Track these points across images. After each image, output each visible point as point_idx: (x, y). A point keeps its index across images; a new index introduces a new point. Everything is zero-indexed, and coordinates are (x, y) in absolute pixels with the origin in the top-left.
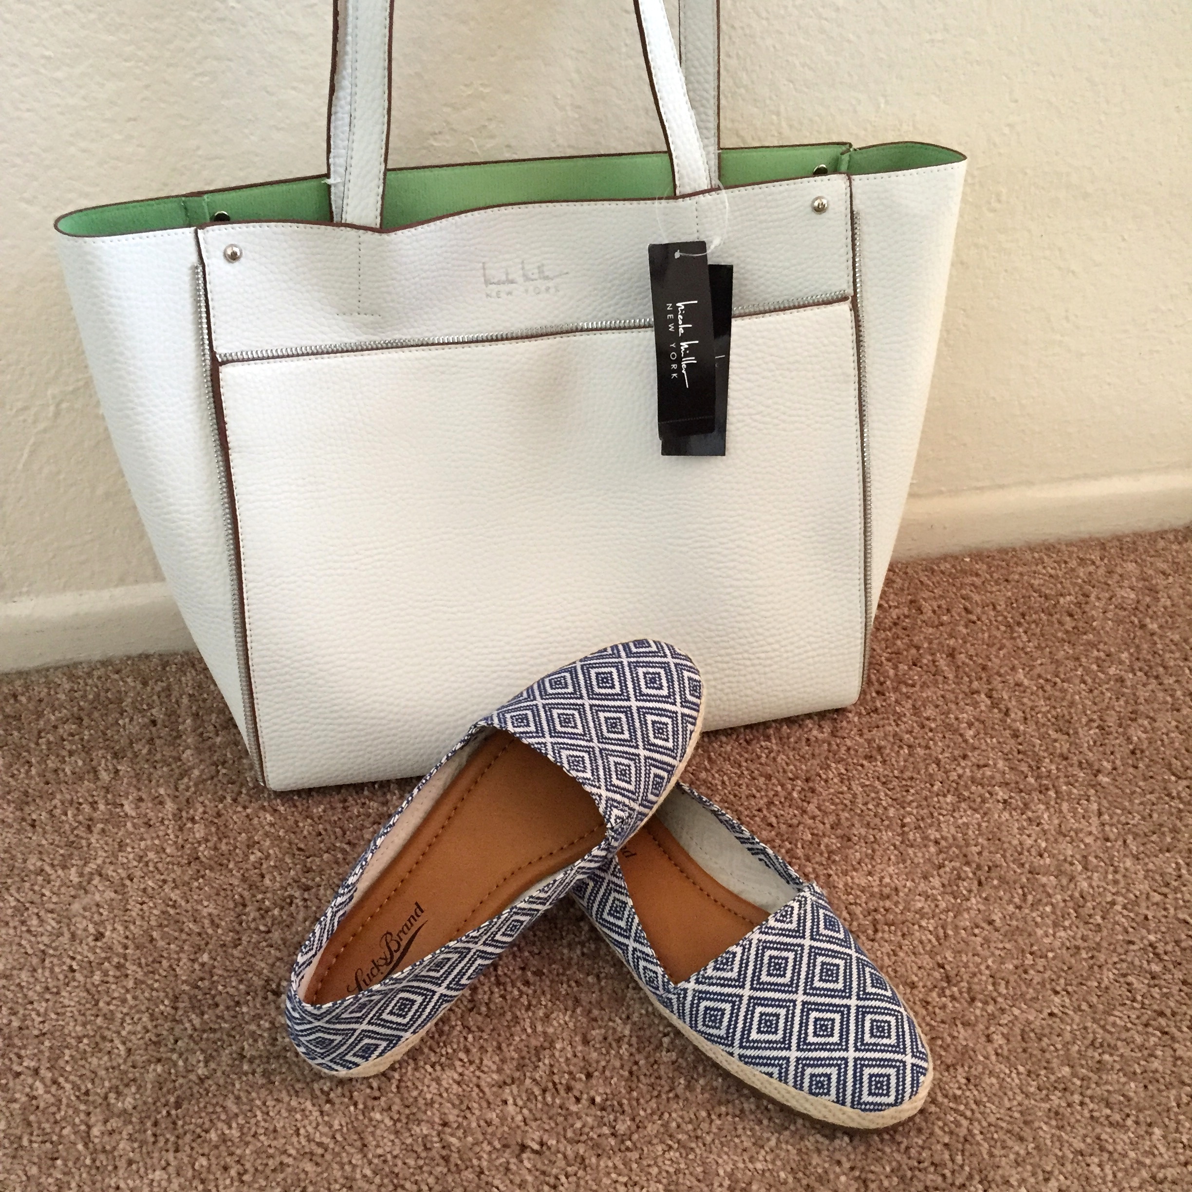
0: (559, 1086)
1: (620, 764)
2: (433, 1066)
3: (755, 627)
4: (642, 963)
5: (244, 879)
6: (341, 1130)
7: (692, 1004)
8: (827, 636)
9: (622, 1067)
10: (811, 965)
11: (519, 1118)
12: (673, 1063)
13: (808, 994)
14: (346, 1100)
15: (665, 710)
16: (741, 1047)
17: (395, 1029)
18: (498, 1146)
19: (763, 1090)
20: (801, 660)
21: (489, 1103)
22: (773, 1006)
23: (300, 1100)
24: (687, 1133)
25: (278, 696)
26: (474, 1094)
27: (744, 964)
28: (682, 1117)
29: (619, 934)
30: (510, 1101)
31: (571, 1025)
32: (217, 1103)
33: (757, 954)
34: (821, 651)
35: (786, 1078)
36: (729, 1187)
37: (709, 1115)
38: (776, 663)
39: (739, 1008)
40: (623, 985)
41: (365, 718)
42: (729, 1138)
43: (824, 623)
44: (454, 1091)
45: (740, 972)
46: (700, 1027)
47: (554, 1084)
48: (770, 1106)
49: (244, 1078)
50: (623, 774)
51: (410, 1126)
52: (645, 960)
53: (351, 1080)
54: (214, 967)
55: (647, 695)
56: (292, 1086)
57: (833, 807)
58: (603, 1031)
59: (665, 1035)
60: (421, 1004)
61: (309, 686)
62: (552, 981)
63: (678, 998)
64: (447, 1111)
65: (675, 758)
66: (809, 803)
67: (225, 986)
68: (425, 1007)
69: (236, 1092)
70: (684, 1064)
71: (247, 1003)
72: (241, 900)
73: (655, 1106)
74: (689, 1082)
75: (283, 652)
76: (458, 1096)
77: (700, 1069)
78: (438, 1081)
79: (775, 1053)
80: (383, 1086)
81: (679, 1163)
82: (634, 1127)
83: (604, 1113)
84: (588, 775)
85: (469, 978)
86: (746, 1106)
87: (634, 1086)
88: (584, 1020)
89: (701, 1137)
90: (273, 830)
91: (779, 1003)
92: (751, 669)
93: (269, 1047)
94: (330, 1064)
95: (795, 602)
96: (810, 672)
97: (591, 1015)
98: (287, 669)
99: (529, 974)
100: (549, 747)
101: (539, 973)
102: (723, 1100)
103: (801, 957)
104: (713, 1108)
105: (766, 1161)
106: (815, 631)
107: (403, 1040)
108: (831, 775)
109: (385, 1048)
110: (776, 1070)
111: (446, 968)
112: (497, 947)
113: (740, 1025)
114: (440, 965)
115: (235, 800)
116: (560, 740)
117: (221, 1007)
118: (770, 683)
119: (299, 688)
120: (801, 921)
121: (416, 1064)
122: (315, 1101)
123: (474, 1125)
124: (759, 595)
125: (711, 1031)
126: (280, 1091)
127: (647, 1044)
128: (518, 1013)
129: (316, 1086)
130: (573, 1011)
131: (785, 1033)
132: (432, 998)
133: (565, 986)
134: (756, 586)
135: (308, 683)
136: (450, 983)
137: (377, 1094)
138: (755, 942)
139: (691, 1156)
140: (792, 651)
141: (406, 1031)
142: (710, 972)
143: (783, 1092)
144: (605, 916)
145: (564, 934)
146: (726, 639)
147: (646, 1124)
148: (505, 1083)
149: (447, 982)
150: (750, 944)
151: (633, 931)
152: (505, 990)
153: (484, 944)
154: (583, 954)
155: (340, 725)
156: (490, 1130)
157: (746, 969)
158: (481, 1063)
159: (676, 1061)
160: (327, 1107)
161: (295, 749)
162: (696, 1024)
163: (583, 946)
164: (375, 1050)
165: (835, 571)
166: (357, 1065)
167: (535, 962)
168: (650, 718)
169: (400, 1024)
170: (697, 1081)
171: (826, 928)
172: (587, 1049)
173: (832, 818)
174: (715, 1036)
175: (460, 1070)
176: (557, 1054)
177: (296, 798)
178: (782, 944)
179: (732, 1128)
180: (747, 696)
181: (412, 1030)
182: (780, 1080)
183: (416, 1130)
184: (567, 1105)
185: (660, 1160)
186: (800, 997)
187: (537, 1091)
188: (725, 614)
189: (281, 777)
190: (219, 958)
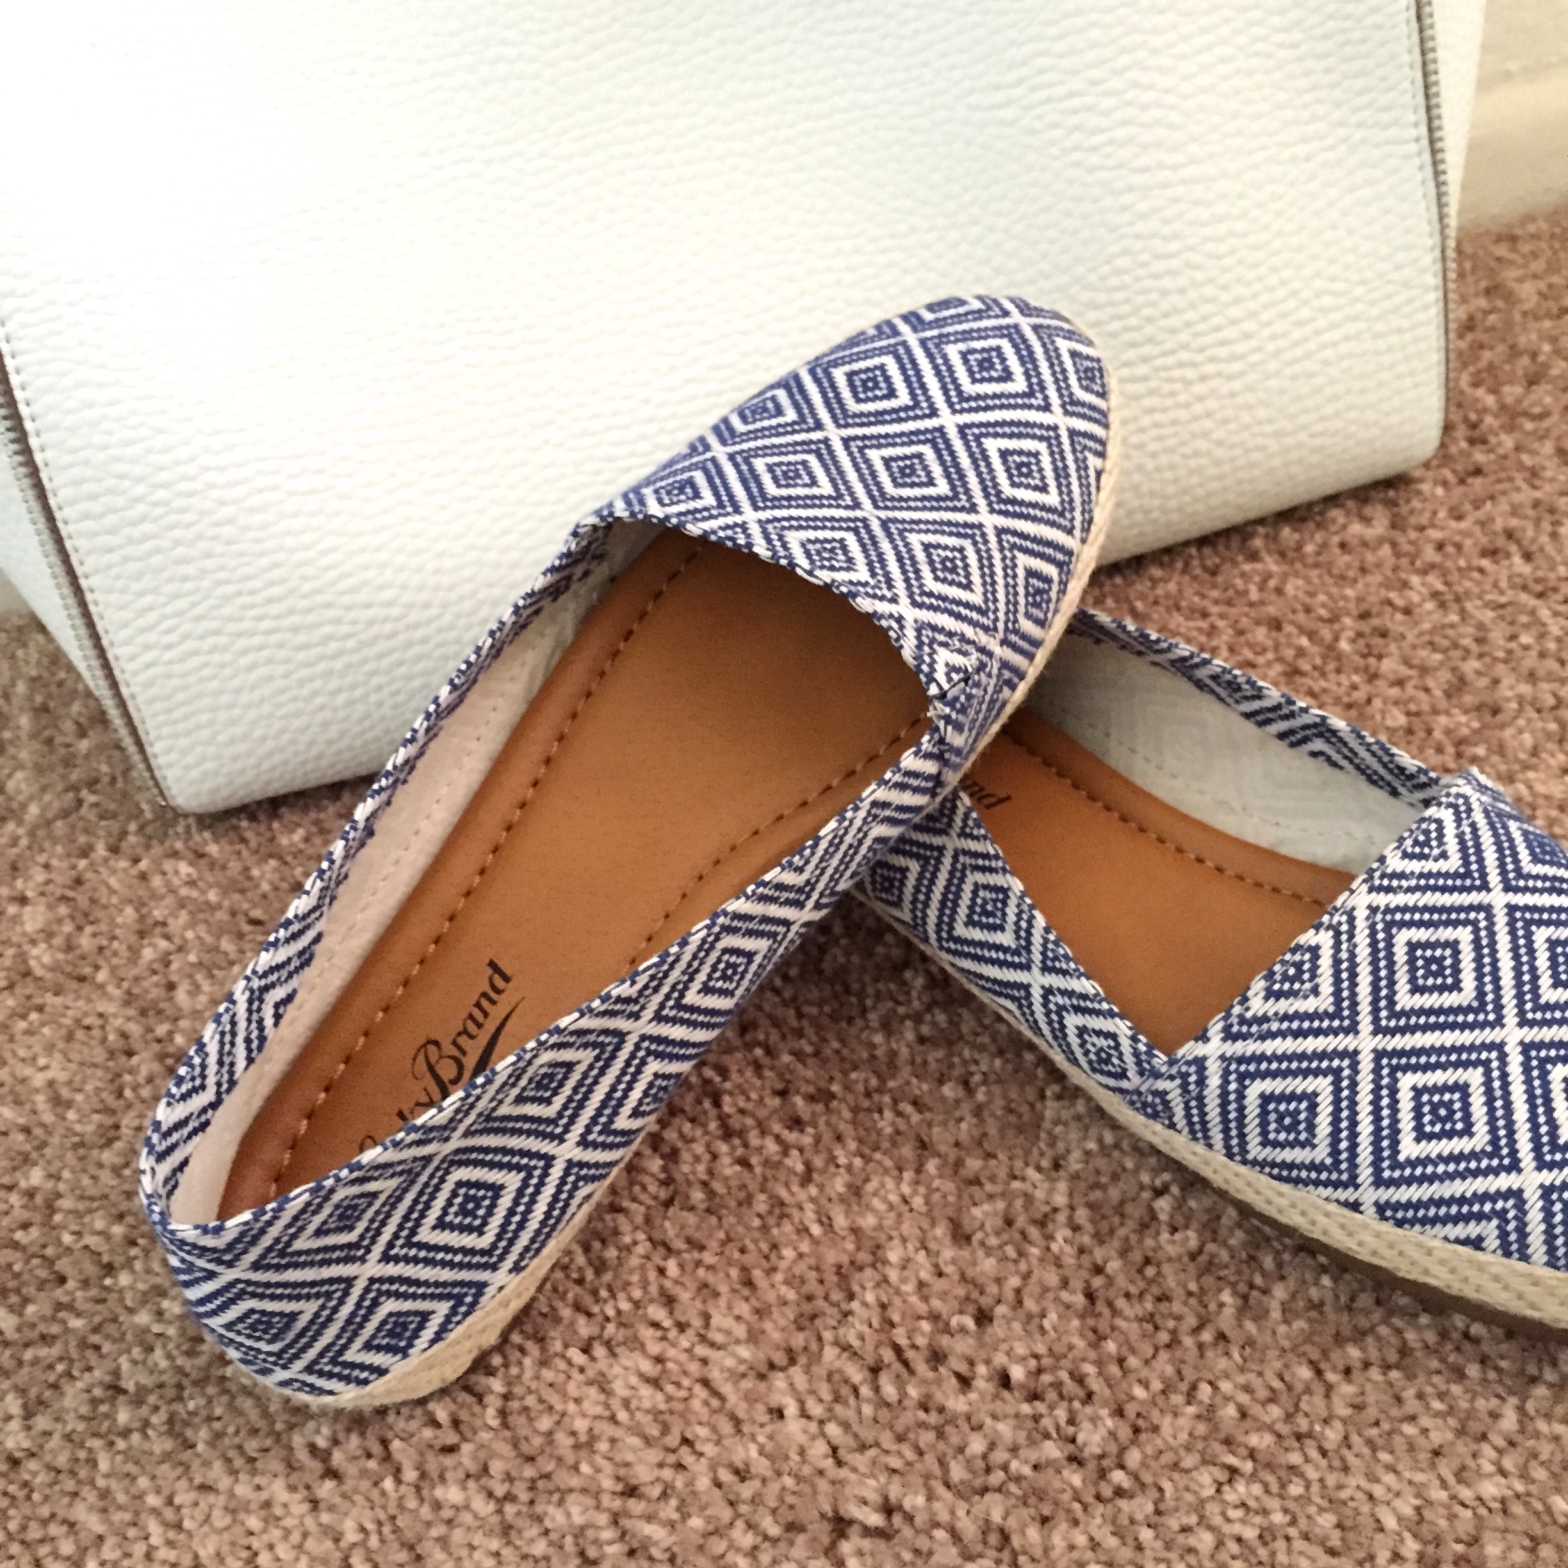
0: (910, 1354)
1: (938, 546)
2: (586, 1350)
3: (1196, 284)
4: (1072, 1021)
5: (129, 999)
6: (364, 1543)
7: (1224, 1094)
8: (1359, 291)
9: (1065, 1283)
10: (1523, 952)
11: (820, 1449)
12: (1193, 1256)
13: (1532, 1024)
14: (372, 1464)
15: (1027, 424)
16: (1379, 1182)
17: (461, 1266)
18: (774, 1531)
19: (1456, 1287)
20: (1309, 356)
21: (737, 1422)
22: (1444, 1067)
23: (258, 1480)
24: (1270, 1428)
25: (139, 576)
26: (696, 1404)
27: (1344, 972)
28: (1247, 1389)
29: (1002, 964)
30: (791, 1409)
31: (918, 1202)
32: (53, 1516)
33: (1374, 944)
34: (1351, 328)
35: (1523, 1246)
36: (1421, 1558)
37: (1319, 1373)
38: (1253, 366)
39: (1354, 1085)
40: (1031, 1093)
41: (348, 608)
42: (1386, 1426)
43: (1350, 258)
44: (647, 1404)
45: (1337, 994)
46: (1255, 1150)
47: (898, 1350)
48: (1477, 1329)
49: (121, 1444)
50: (948, 569)
51: (539, 1509)
52: (1078, 1009)
53: (382, 1412)
54: (59, 1196)
55: (978, 397)
56: (240, 1447)
57: (1438, 657)
58: (1000, 1205)
59: (1159, 1193)
60: (520, 1192)
61: (203, 545)
62: (855, 1110)
63: (1184, 1087)
64: (629, 1457)
65: (1070, 532)
66: (1380, 657)
67: (78, 1234)
68: (533, 1201)
69: (101, 1483)
70: (1224, 1255)
71: (129, 1264)
72: (121, 1043)
73: (1169, 1370)
74: (1245, 1298)
75: (122, 468)
76: (656, 1414)
77: (1268, 1262)
78: (602, 1384)
79: (1480, 1185)
80: (464, 1415)
81: (1265, 1512)
82: (1125, 1433)
83: (1041, 1407)
84: (862, 573)
85: (636, 1113)
86: (1411, 1336)
87: (1103, 1326)
88: (949, 1186)
89: (1310, 1435)
90: (194, 894)
91: (1460, 1056)
92: (1199, 389)
93: (180, 1361)
94: (311, 1379)
95: (1278, 214)
96: (1332, 382)
97: (963, 1172)
98: (141, 508)
99: (799, 1101)
100: (755, 530)
101: (823, 1096)
102: (1346, 1331)
103: (1492, 934)
104: (1325, 1354)
105: (1503, 1473)
106: (1333, 279)
107: (490, 1291)
108: (1416, 598)
109: (448, 1319)
110: (1490, 1229)
111: (567, 1091)
112: (694, 1024)
113: (1365, 1127)
114: (547, 1085)
115: (114, 850)
116: (778, 513)
117: (71, 1284)
118: (1246, 418)
119: (180, 551)
120: (1470, 849)
121: (543, 1350)
122: (294, 1478)
123: (703, 1483)
124: (1197, 203)
125: (1288, 1155)
126: (207, 1464)
127: (1116, 1220)
128: (783, 1193)
129: (298, 1440)
130: (919, 1170)
131: (1493, 1130)
132: (545, 1174)
133: (888, 1114)
134: (1184, 182)
135: (200, 537)
136: (588, 1130)
137: (451, 1438)
138: (1361, 915)
139: (1296, 1489)
140: (1284, 335)
141: (494, 1268)
142: (1257, 1005)
143: (1517, 1284)
144: (960, 930)
145: (869, 1002)
146: (1133, 321)
147: (1155, 1415)
148: (772, 1366)
149: (578, 1129)
150: (1351, 920)
151: (1036, 949)
152: (746, 1145)
153: (659, 1017)
154: (922, 1040)
155: (296, 630)
156: (746, 1491)
157: (1354, 985)
158: (707, 1325)
159: (1200, 1251)
160: (326, 1489)
161: (207, 701)
162: (1243, 1143)
163: (918, 1019)
164: (421, 1327)
165: (1359, 125)
166: (381, 1372)
167: (809, 1074)
168: (992, 446)
169: (472, 1252)
170: (1265, 1292)
171: (1535, 860)
172: (965, 1253)
173: (1445, 676)
174: (1301, 1166)
175: (654, 1348)
176: (893, 1275)
177: (244, 824)
178: (1432, 910)
179: (1387, 1398)
180: (1197, 454)
181: (509, 1263)
182: (1508, 1254)
183: (555, 1517)
184: (939, 1397)
185: (1212, 1509)
186: (1512, 1035)
187: (857, 1375)
188: (1122, 262)
189: (194, 774)
190: (66, 1174)
